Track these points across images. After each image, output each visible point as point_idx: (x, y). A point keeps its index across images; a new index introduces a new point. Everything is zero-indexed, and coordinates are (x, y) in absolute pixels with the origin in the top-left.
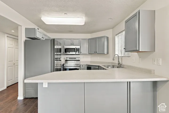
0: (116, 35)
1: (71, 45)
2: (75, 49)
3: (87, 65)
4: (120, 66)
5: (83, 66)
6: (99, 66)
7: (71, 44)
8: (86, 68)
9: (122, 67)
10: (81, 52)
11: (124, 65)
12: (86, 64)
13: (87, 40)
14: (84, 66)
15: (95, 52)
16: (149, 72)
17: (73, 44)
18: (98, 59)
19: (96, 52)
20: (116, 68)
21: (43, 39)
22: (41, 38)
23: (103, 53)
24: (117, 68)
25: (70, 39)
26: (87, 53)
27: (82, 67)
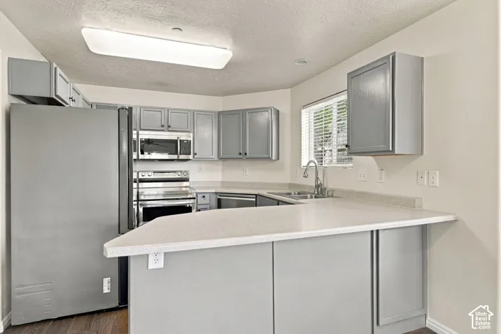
0: (305, 106)
1: (163, 128)
2: (176, 142)
3: (216, 193)
4: (320, 192)
5: (204, 197)
6: (256, 195)
7: (163, 126)
8: (214, 203)
9: (328, 196)
10: (196, 154)
11: (333, 191)
12: (214, 191)
13: (214, 114)
14: (207, 196)
15: (240, 154)
16: (409, 205)
17: (169, 127)
18: (247, 174)
19: (246, 154)
20: (311, 197)
21: (72, 104)
22: (67, 101)
23: (266, 156)
24: (316, 197)
25: (160, 110)
26: (215, 156)
27: (201, 200)
